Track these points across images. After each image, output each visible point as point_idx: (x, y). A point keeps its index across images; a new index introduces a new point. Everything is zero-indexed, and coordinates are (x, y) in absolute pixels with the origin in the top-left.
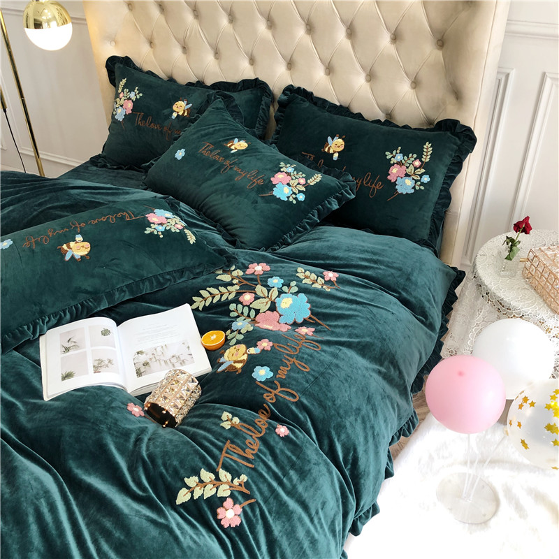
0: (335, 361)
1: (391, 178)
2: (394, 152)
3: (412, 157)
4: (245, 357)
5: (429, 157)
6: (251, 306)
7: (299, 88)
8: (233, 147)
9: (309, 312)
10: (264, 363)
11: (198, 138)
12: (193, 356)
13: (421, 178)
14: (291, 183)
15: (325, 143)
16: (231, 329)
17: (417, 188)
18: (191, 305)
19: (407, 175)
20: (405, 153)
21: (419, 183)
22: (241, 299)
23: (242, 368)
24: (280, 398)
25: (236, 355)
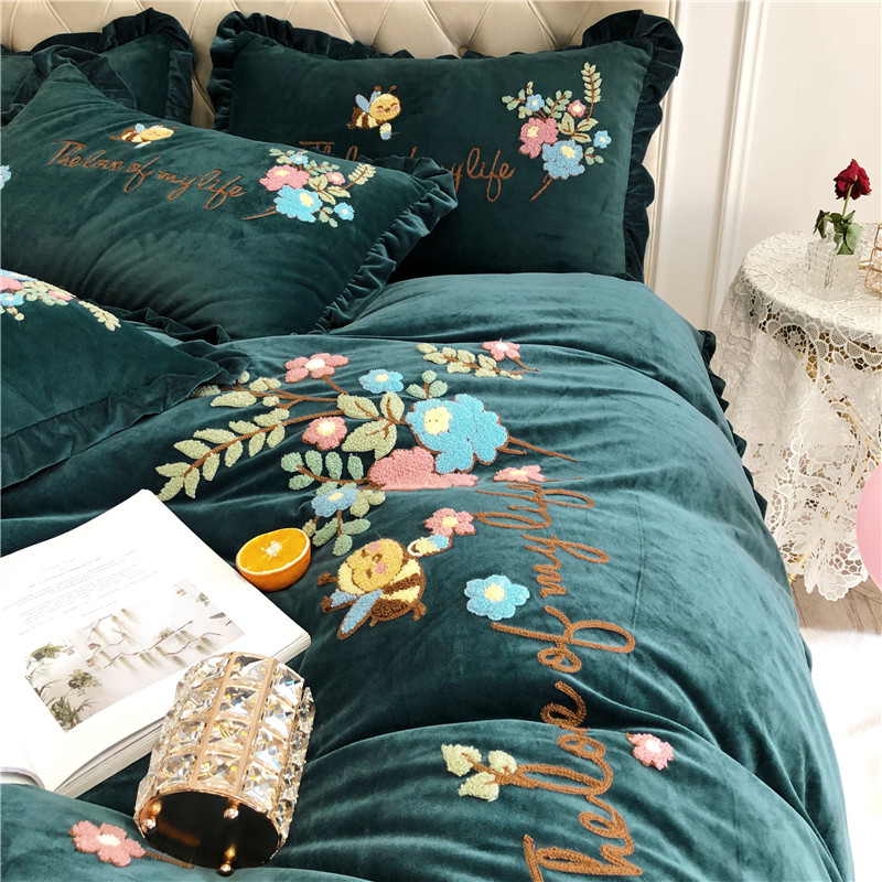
0: (646, 524)
1: (529, 149)
2: (522, 95)
3: (563, 97)
4: (413, 568)
5: (598, 91)
6: (345, 448)
7: (256, 16)
8: (135, 140)
9: (503, 430)
10: (481, 568)
11: (38, 136)
12: (229, 615)
13: (593, 138)
14: (313, 182)
15: (353, 109)
16: (312, 516)
17: (590, 161)
18: (157, 492)
19: (562, 137)
20: (545, 91)
21: (590, 150)
22: (309, 435)
23: (423, 598)
24: (587, 653)
25: (382, 570)
